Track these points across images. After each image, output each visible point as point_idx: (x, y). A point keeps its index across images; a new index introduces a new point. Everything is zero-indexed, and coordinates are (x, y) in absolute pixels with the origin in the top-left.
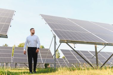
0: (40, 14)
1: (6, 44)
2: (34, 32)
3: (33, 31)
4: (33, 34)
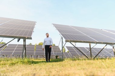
1: (31, 43)
4: (48, 36)
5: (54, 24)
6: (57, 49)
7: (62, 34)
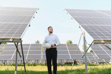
0: (65, 9)
1: (38, 41)
2: (52, 31)
3: (51, 29)
5: (67, 10)
6: (76, 49)
7: (85, 27)
